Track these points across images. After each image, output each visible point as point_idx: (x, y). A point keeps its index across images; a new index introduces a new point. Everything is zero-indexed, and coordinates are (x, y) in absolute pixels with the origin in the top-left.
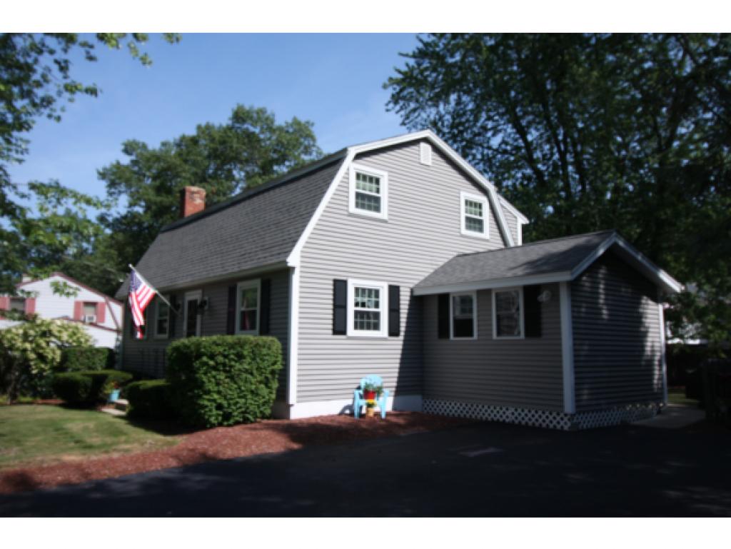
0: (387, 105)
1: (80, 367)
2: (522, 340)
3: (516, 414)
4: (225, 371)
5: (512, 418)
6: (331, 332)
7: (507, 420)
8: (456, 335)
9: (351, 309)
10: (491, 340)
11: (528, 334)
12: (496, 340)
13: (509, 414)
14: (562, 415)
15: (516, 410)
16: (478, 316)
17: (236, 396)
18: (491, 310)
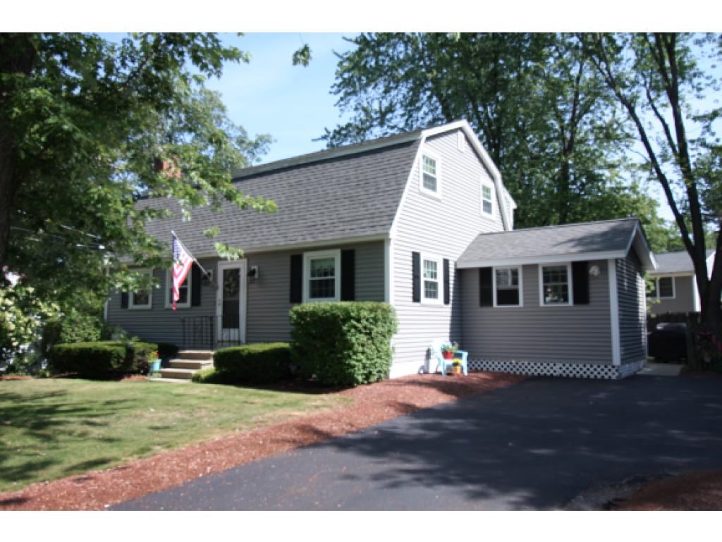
0: (332, 87)
1: (76, 338)
2: (570, 307)
3: (564, 368)
4: (366, 334)
5: (559, 372)
6: (411, 299)
7: (555, 374)
8: (499, 303)
9: (423, 280)
10: (539, 307)
11: (576, 301)
12: (543, 308)
13: (557, 369)
14: (610, 367)
15: (564, 365)
16: (524, 287)
17: (375, 357)
18: (537, 282)
